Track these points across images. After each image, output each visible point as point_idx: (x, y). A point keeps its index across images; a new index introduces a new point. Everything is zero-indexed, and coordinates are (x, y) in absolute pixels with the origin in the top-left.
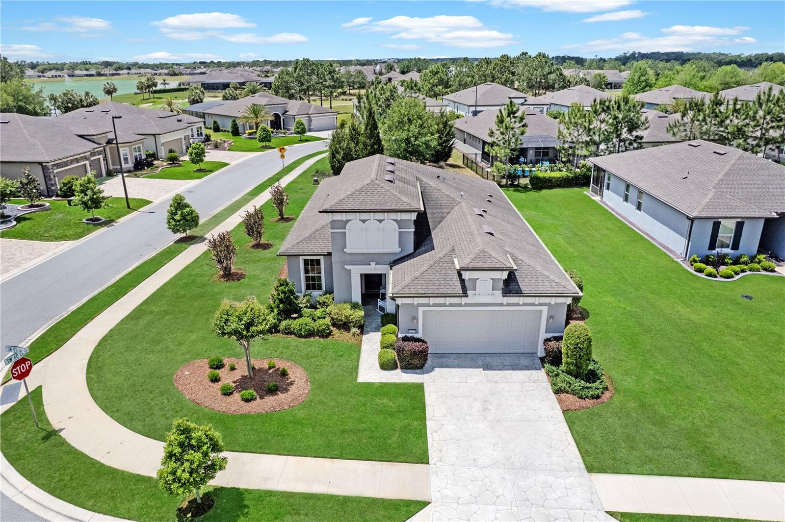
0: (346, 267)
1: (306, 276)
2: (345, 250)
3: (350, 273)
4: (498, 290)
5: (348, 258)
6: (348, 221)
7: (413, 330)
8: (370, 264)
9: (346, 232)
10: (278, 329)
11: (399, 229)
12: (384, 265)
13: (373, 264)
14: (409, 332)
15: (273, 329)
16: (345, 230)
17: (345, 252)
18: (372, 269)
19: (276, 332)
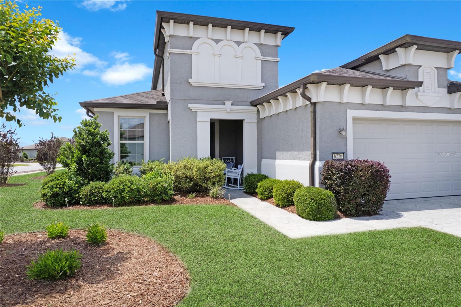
2: (190, 80)
6: (194, 39)
7: (339, 153)
8: (224, 104)
9: (192, 54)
10: (76, 197)
11: (262, 57)
12: (242, 106)
13: (228, 104)
14: (334, 158)
15: (66, 199)
16: (191, 51)
17: (190, 83)
18: (227, 111)
19: (71, 204)
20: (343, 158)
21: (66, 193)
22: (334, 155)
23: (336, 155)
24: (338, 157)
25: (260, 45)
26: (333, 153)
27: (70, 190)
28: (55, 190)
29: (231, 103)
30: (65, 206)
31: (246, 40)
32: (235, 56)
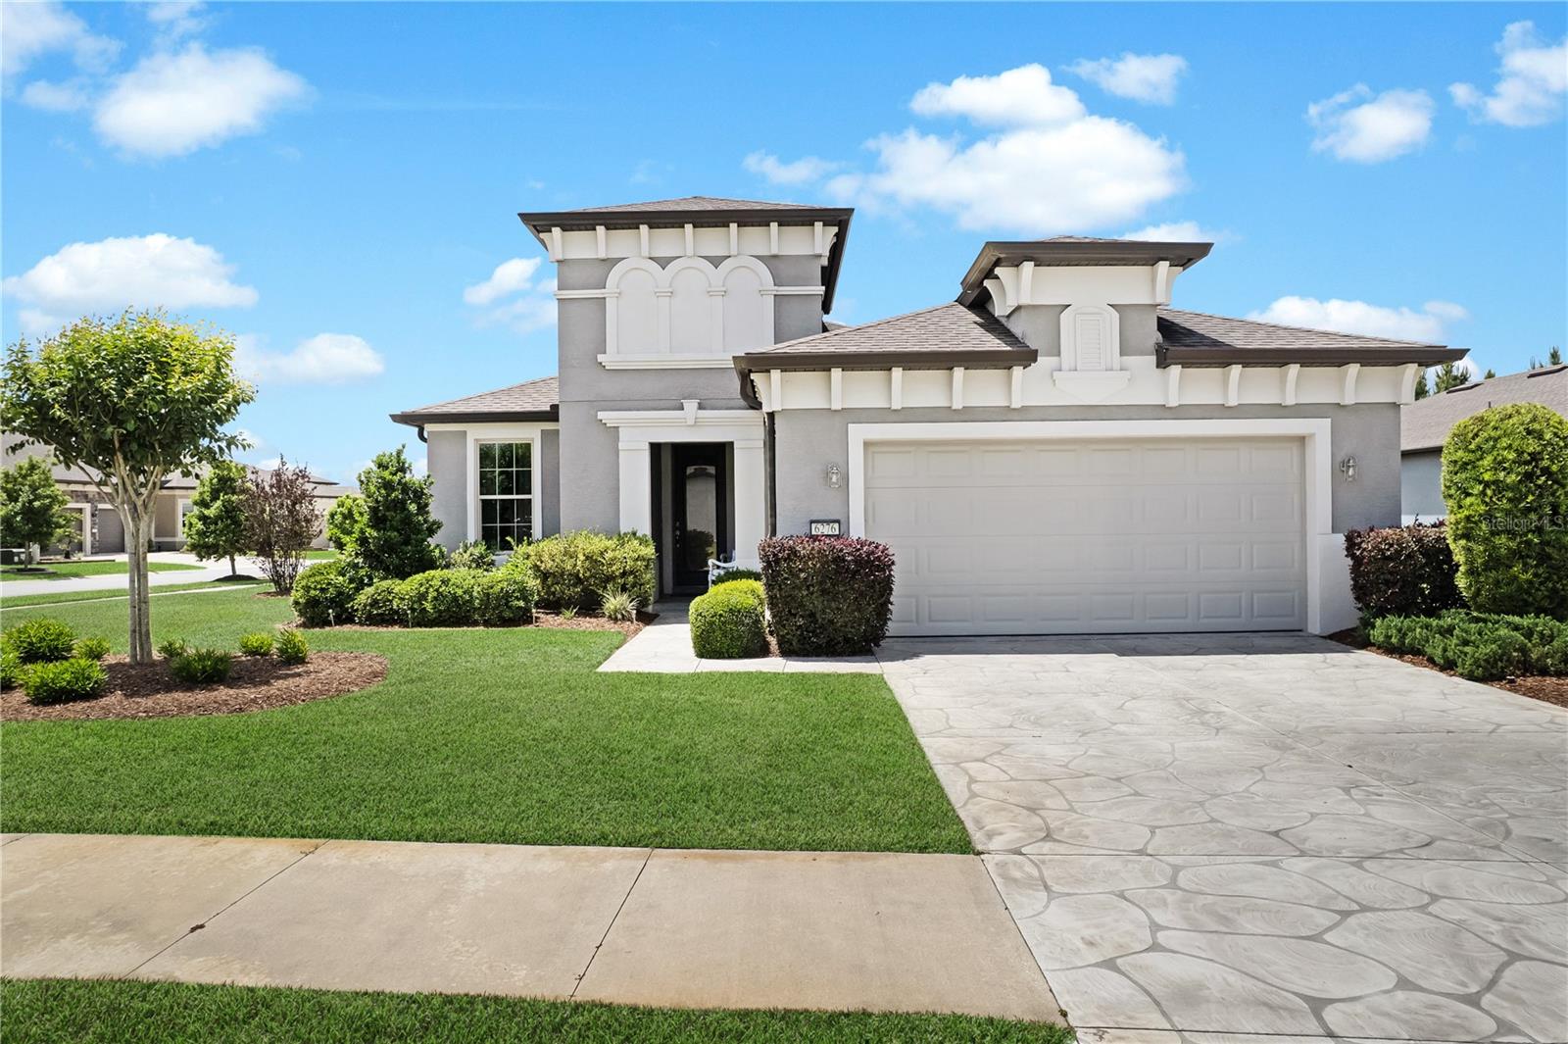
0: (601, 415)
1: (484, 502)
2: (600, 358)
3: (617, 439)
4: (1142, 353)
5: (610, 388)
6: (610, 263)
7: (828, 522)
8: (682, 408)
9: (604, 298)
10: (348, 609)
11: (776, 288)
12: (727, 409)
13: (691, 406)
14: (813, 533)
15: (330, 611)
16: (603, 290)
17: (601, 363)
18: (688, 423)
19: (340, 620)
20: (837, 533)
21: (332, 600)
22: (813, 525)
23: (819, 525)
24: (826, 529)
25: (771, 260)
26: (812, 522)
27: (340, 593)
28: (313, 593)
29: (696, 405)
30: (329, 624)
31: (734, 252)
32: (709, 292)
